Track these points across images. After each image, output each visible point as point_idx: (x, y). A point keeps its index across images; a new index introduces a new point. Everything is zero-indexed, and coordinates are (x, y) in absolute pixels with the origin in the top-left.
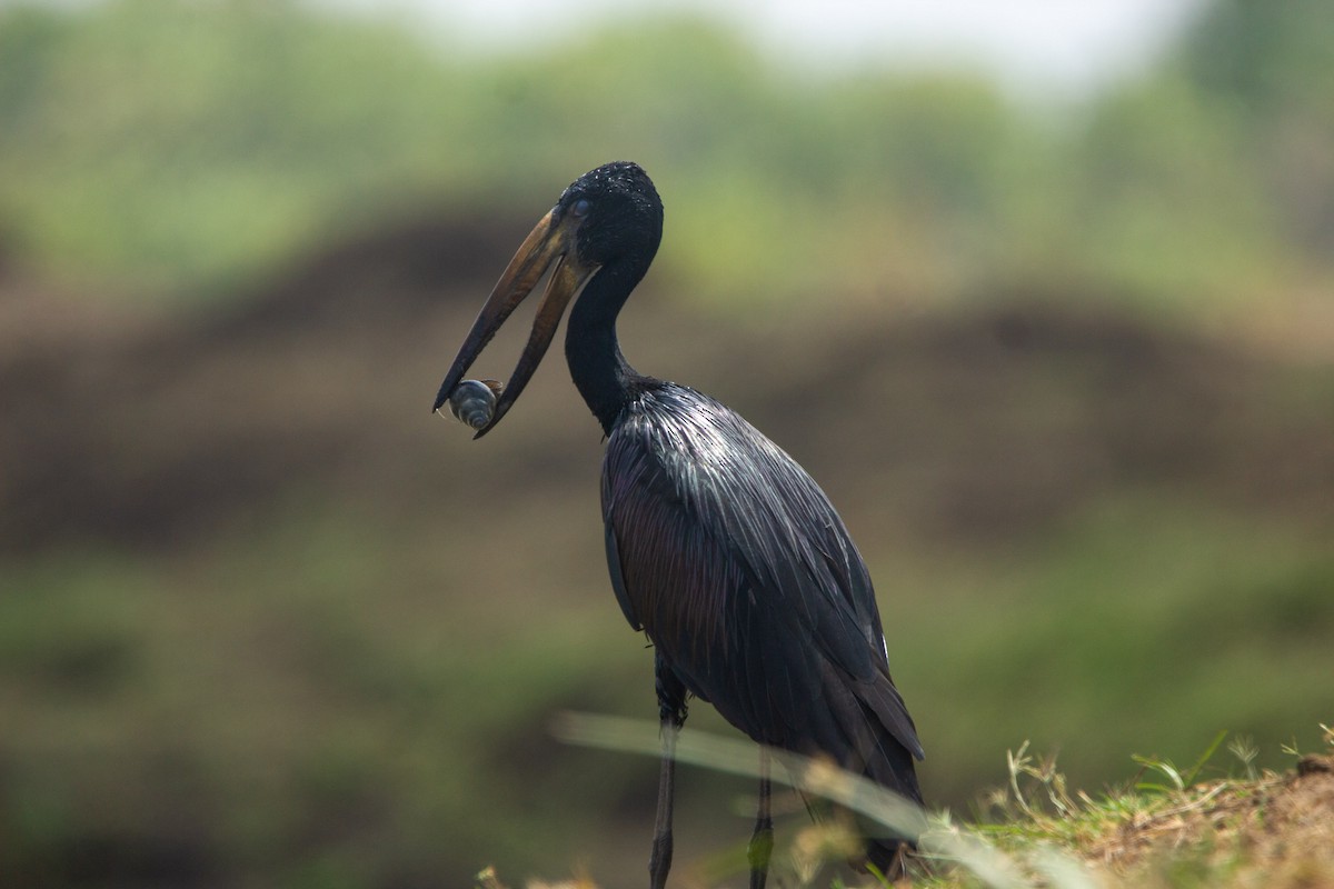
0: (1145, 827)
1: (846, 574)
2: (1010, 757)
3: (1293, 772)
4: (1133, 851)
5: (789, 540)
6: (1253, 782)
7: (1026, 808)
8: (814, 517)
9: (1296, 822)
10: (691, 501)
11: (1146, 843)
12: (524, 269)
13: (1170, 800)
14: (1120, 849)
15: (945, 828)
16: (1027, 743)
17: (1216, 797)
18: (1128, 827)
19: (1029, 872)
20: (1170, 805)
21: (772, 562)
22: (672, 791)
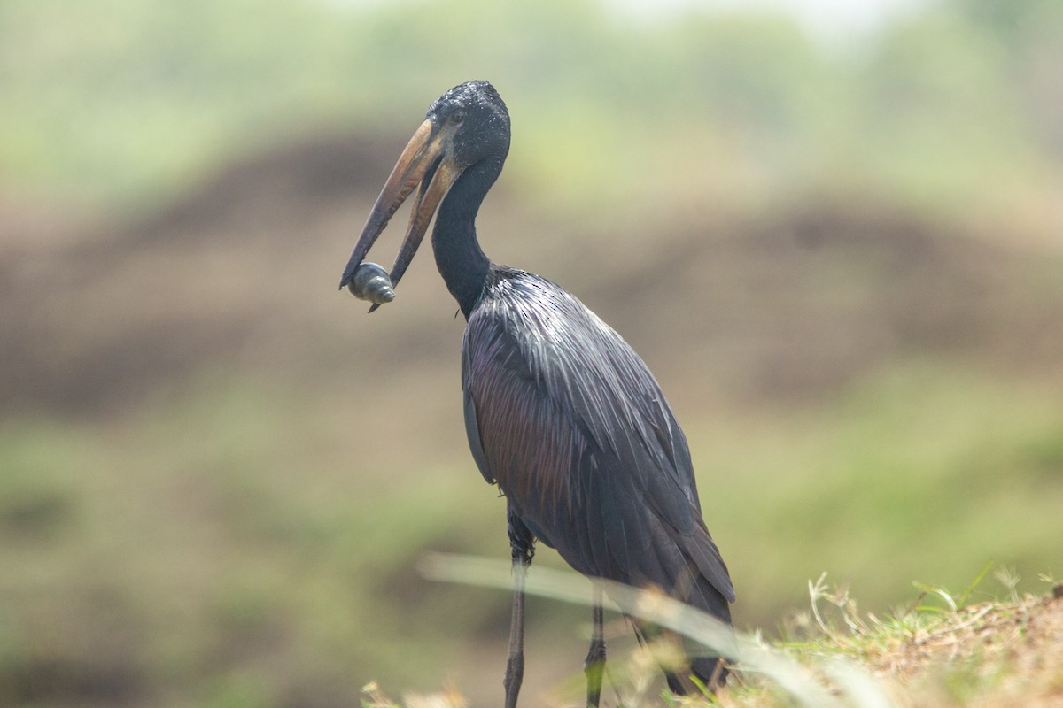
0: (924, 643)
1: (669, 441)
2: (810, 585)
3: (1050, 595)
4: (914, 663)
5: (624, 411)
6: (1015, 604)
7: (824, 628)
8: (643, 392)
9: (1052, 638)
10: (542, 378)
11: (926, 656)
12: (410, 170)
13: (945, 620)
14: (903, 662)
15: (756, 645)
16: (824, 574)
17: (984, 617)
18: (910, 644)
19: (826, 681)
20: (946, 624)
21: (610, 431)
22: (522, 618)
